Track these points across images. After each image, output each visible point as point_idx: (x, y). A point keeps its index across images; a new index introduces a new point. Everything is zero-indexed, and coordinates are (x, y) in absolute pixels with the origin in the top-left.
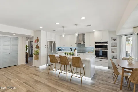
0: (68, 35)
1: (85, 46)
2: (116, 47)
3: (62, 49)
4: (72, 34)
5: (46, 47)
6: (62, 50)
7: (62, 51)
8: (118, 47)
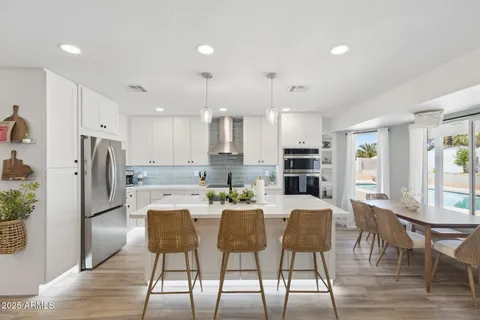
0: (173, 116)
1: (245, 163)
2: (330, 163)
3: (140, 176)
4: (190, 116)
5: (77, 168)
6: (139, 180)
7: (141, 186)
8: (333, 166)
